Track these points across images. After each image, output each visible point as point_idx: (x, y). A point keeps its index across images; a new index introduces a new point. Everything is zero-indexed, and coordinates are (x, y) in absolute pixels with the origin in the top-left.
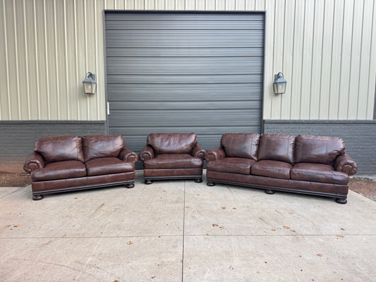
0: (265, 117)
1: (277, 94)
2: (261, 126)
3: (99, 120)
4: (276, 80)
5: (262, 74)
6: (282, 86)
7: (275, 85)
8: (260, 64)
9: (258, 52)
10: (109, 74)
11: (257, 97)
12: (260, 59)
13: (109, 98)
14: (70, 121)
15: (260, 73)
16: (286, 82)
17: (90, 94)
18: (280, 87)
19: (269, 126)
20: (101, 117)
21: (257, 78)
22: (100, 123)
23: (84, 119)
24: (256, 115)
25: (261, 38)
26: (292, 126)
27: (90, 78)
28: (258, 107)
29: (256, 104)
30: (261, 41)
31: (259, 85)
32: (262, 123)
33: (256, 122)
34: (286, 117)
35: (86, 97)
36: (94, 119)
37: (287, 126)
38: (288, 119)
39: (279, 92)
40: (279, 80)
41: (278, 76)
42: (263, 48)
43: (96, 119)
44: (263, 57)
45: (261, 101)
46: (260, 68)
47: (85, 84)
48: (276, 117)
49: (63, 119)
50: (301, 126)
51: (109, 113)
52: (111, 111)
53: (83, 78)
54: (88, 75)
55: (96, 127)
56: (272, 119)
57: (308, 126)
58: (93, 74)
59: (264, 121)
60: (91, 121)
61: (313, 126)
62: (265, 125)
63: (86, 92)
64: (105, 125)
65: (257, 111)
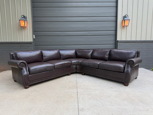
0: (118, 39)
1: (124, 27)
2: (115, 44)
3: (29, 41)
5: (116, 16)
7: (123, 21)
8: (115, 11)
9: (114, 4)
10: (34, 17)
11: (114, 29)
12: (115, 8)
13: (35, 31)
14: (13, 42)
16: (129, 20)
17: (24, 28)
19: (121, 44)
20: (30, 40)
21: (114, 19)
23: (21, 41)
24: (113, 38)
26: (132, 44)
27: (23, 18)
28: (114, 34)
29: (113, 32)
31: (115, 22)
32: (116, 42)
33: (113, 42)
34: (129, 39)
35: (22, 29)
36: (26, 41)
37: (130, 44)
38: (130, 40)
39: (126, 25)
40: (126, 19)
41: (125, 17)
42: (117, 2)
44: (117, 7)
45: (116, 31)
46: (115, 13)
48: (124, 39)
49: (9, 41)
50: (137, 44)
51: (34, 38)
52: (36, 37)
53: (20, 18)
54: (22, 16)
55: (28, 45)
56: (122, 40)
57: (141, 43)
58: (25, 16)
59: (118, 41)
60: (25, 42)
61: (143, 44)
62: (118, 43)
63: (22, 26)
64: (33, 44)
65: (114, 36)
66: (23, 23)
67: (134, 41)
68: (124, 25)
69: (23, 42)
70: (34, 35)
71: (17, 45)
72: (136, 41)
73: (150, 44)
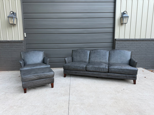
0: (116, 37)
1: (122, 24)
2: (113, 42)
3: (20, 40)
4: (122, 15)
6: (126, 19)
7: (122, 18)
8: (113, 7)
10: (25, 13)
11: (112, 26)
12: (113, 3)
13: (26, 29)
14: (3, 41)
15: (113, 12)
16: (128, 17)
17: (14, 25)
18: (125, 19)
19: (119, 42)
21: (111, 15)
23: (11, 40)
24: (110, 36)
26: (131, 42)
28: (112, 32)
29: (111, 30)
31: (112, 19)
32: (114, 41)
33: (110, 40)
34: (127, 37)
35: (11, 27)
36: (17, 39)
37: (128, 42)
38: (129, 38)
39: (124, 22)
40: (124, 15)
41: (124, 13)
43: (18, 40)
44: (115, 2)
45: (114, 28)
46: (113, 9)
47: (10, 19)
48: (122, 37)
50: (136, 42)
51: (25, 36)
52: (27, 35)
53: (8, 14)
54: (11, 13)
55: (18, 44)
56: (120, 38)
57: (140, 42)
58: (14, 12)
59: (115, 39)
60: (15, 41)
61: (142, 42)
62: (116, 41)
63: (11, 23)
64: (24, 42)
65: (112, 34)
66: (13, 20)
67: (133, 39)
68: (122, 23)
69: (13, 41)
70: (25, 34)
71: (7, 44)
72: (135, 39)
73: (149, 42)
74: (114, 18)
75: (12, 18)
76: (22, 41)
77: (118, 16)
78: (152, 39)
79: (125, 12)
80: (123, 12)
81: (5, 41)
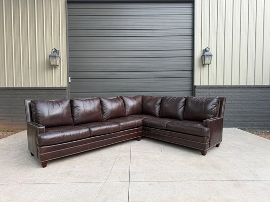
0: (196, 83)
1: (204, 65)
2: (192, 91)
3: (62, 86)
4: (203, 53)
5: (193, 50)
6: (209, 59)
7: (203, 57)
8: (191, 42)
9: (189, 32)
10: (70, 50)
11: (189, 68)
12: (190, 38)
13: (71, 72)
14: (39, 88)
15: (191, 49)
16: (211, 55)
17: (55, 66)
18: (207, 59)
19: (200, 90)
20: (64, 84)
21: (189, 53)
22: (63, 89)
23: (50, 86)
24: (188, 83)
25: (191, 21)
26: (218, 90)
27: (55, 53)
28: (190, 76)
29: (189, 74)
30: (191, 24)
31: (190, 58)
32: (193, 88)
33: (188, 88)
34: (212, 83)
35: (52, 69)
36: (58, 86)
37: (214, 90)
38: (215, 85)
39: (206, 62)
40: (206, 53)
41: (205, 51)
42: (193, 29)
44: (193, 36)
45: (193, 71)
46: (191, 45)
47: (51, 58)
48: (205, 83)
49: (33, 86)
50: (225, 90)
51: (70, 81)
52: (72, 80)
53: (49, 53)
54: (53, 50)
55: (60, 92)
56: (202, 85)
57: (231, 90)
58: (58, 49)
59: (195, 86)
60: (56, 88)
61: (234, 90)
62: (196, 89)
63: (52, 64)
64: (67, 90)
65: (190, 79)
66: (55, 60)
67: (221, 86)
68: (204, 63)
69: (53, 88)
70: (70, 78)
71: (44, 92)
73: (245, 90)
74: (193, 57)
75: (55, 57)
76: (66, 87)
77: (198, 54)
78: (248, 86)
79: (208, 49)
80: (205, 49)
81: (42, 88)
